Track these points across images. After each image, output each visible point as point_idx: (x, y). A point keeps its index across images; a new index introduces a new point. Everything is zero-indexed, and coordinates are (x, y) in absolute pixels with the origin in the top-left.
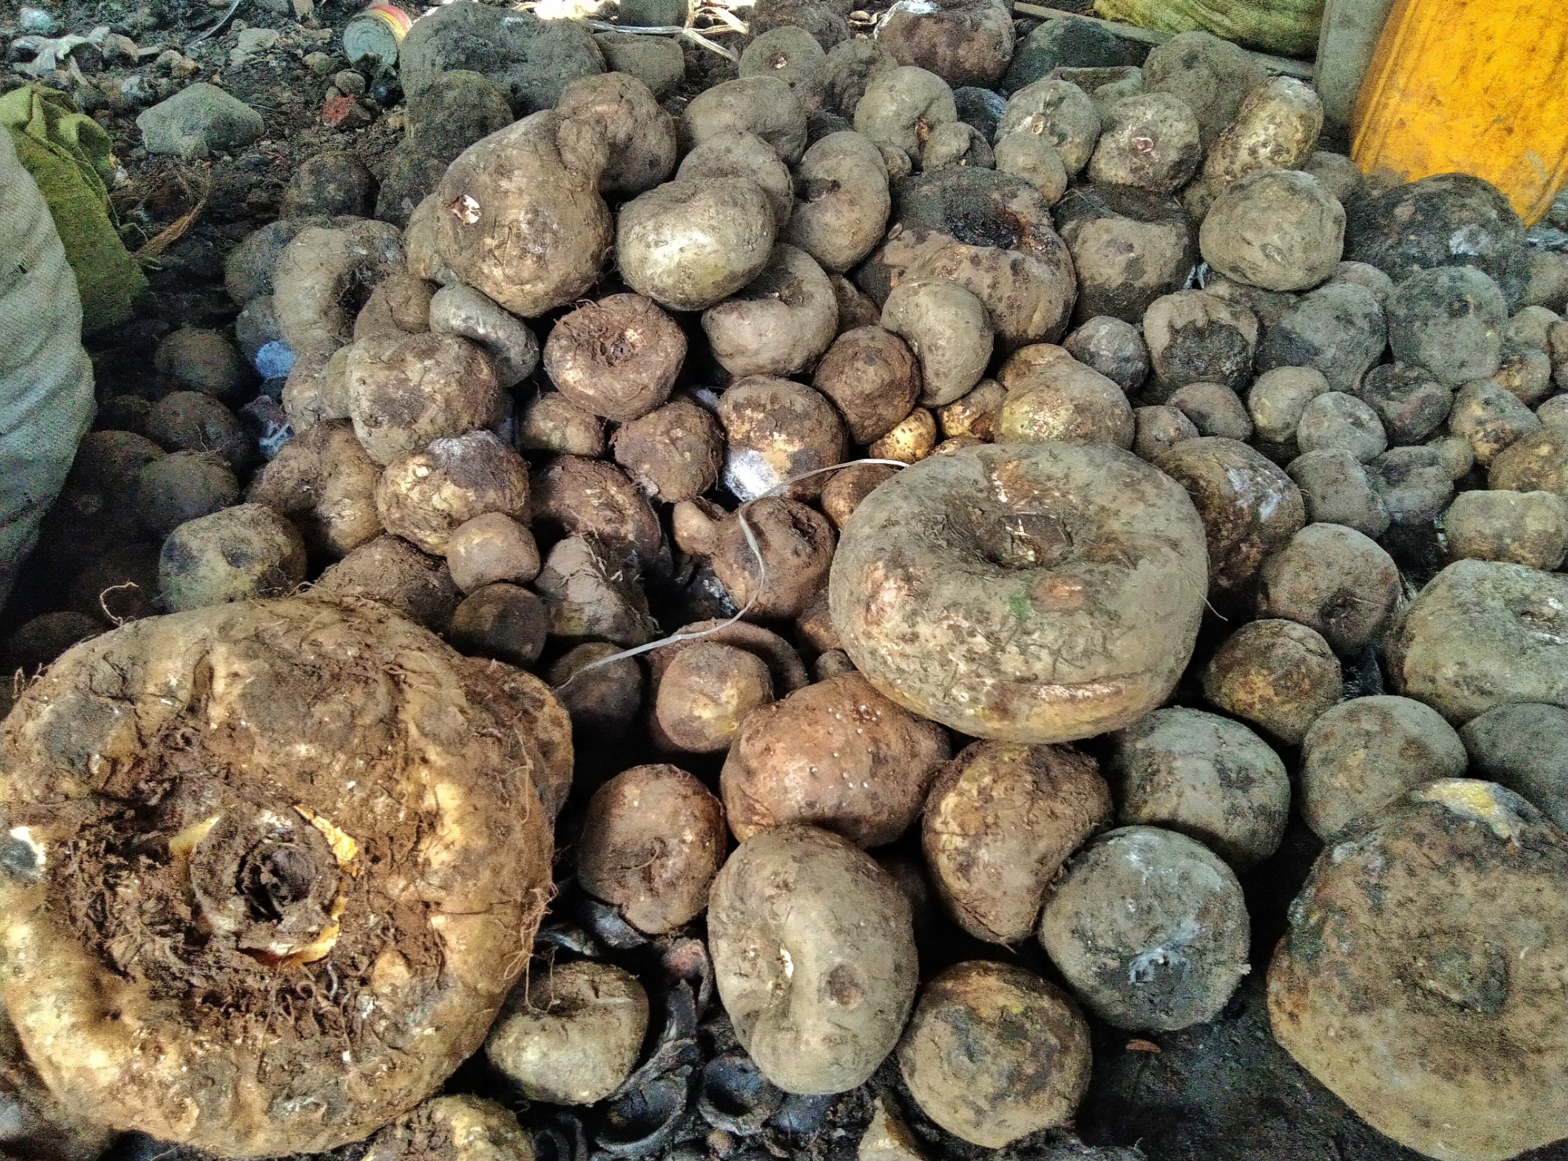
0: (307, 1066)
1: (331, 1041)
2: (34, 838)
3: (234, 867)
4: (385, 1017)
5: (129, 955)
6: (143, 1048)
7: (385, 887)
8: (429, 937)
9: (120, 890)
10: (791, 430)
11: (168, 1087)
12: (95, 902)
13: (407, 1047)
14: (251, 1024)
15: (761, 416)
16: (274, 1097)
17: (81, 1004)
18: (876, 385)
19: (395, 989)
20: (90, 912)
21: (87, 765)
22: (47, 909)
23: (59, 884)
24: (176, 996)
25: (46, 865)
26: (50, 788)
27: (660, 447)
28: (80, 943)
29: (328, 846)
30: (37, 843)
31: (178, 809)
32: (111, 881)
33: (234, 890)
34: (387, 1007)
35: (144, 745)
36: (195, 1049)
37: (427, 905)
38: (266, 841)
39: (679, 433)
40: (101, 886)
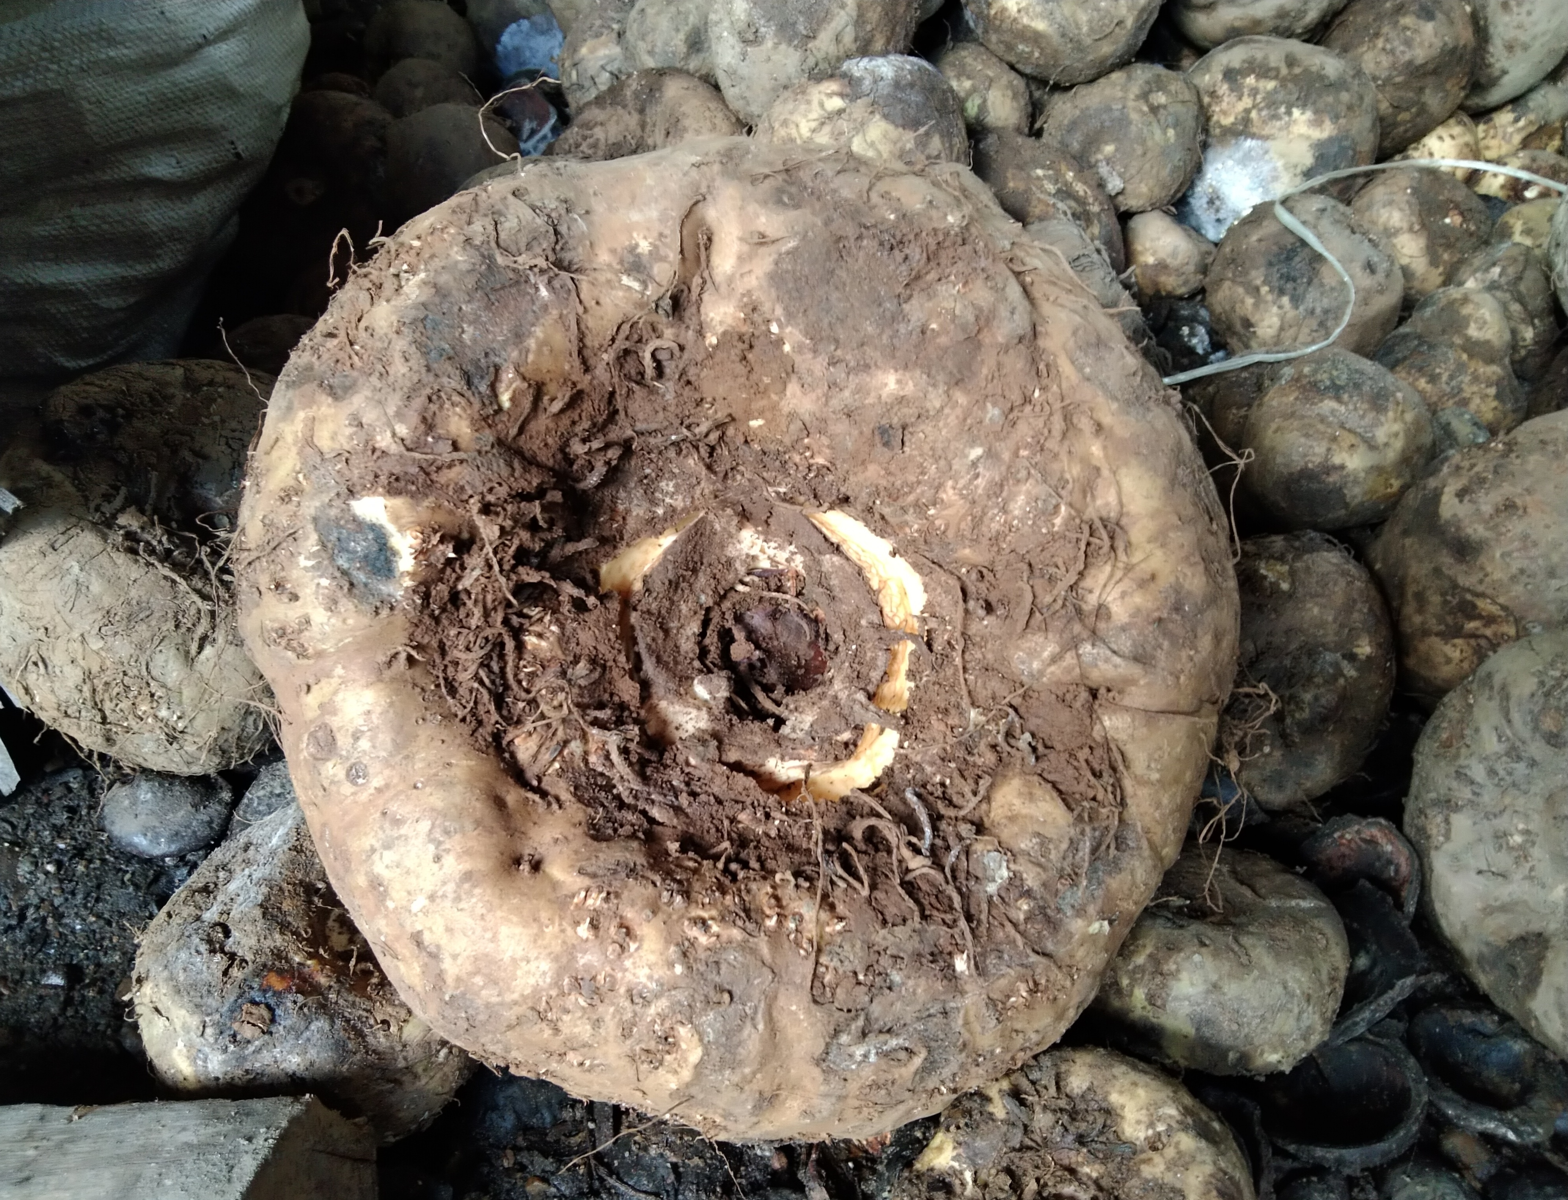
0: (896, 977)
1: (937, 932)
2: (396, 518)
3: (694, 627)
4: (1028, 894)
5: (545, 757)
6: (594, 926)
7: (1004, 660)
8: (1099, 752)
9: (531, 640)
10: (1320, 104)
11: (647, 1002)
12: (489, 656)
13: (1061, 952)
14: (788, 892)
15: (1271, 85)
16: (837, 1033)
17: (476, 840)
18: (1435, 51)
19: (1044, 841)
20: (482, 674)
21: (493, 387)
22: (410, 660)
23: (432, 616)
24: (633, 836)
25: (413, 575)
26: (428, 424)
27: (1134, 116)
28: (466, 729)
29: (870, 590)
30: (401, 529)
31: (621, 508)
32: (515, 621)
33: (697, 664)
34: (1031, 879)
35: (587, 369)
36: (694, 932)
37: (1094, 693)
38: (740, 588)
39: (1160, 98)
40: (499, 628)
